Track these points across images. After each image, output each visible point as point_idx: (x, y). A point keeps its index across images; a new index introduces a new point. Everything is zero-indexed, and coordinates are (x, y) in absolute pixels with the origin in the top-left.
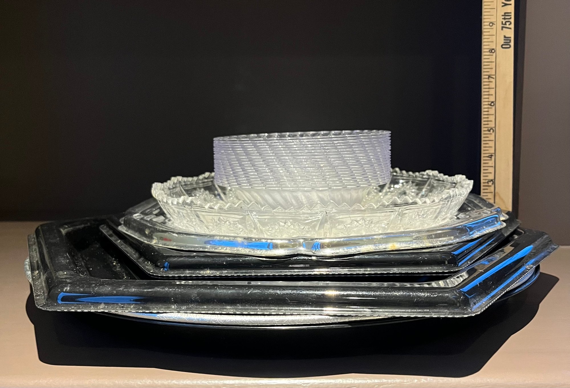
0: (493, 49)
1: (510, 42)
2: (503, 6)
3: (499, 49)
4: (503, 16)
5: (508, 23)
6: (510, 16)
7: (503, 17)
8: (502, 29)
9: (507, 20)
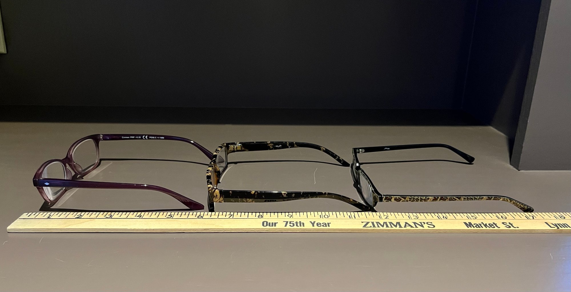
0: (262, 217)
1: (270, 226)
2: (311, 222)
3: (262, 220)
4: (300, 222)
5: (292, 225)
6: (301, 226)
7: (298, 222)
8: (284, 222)
9: (295, 224)
